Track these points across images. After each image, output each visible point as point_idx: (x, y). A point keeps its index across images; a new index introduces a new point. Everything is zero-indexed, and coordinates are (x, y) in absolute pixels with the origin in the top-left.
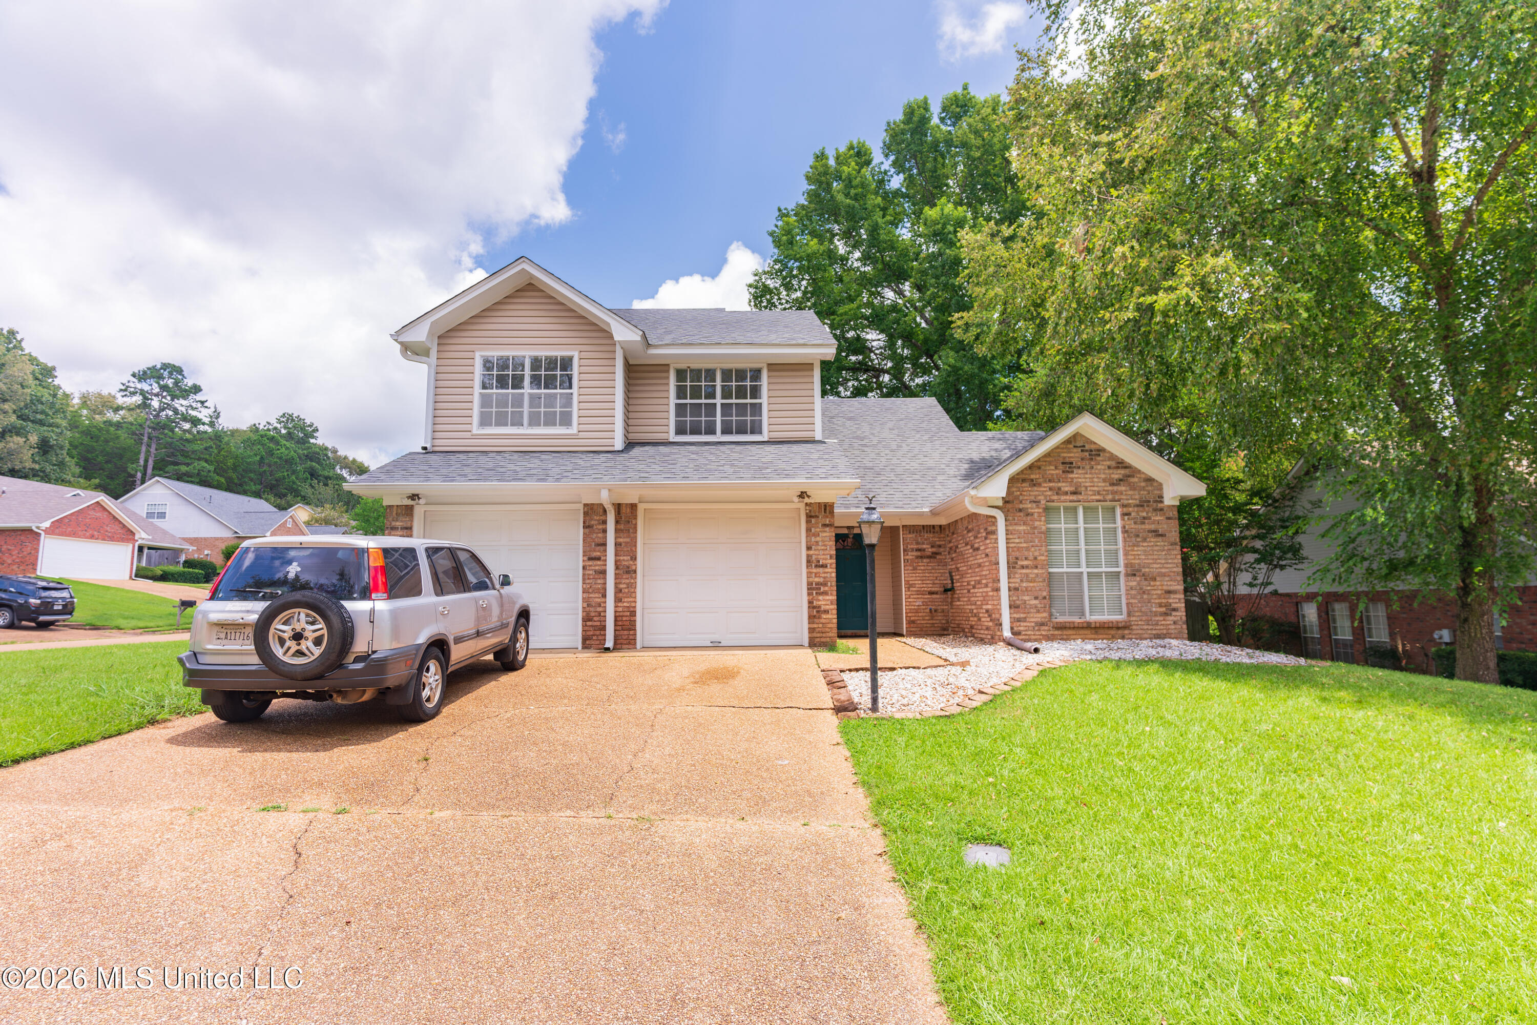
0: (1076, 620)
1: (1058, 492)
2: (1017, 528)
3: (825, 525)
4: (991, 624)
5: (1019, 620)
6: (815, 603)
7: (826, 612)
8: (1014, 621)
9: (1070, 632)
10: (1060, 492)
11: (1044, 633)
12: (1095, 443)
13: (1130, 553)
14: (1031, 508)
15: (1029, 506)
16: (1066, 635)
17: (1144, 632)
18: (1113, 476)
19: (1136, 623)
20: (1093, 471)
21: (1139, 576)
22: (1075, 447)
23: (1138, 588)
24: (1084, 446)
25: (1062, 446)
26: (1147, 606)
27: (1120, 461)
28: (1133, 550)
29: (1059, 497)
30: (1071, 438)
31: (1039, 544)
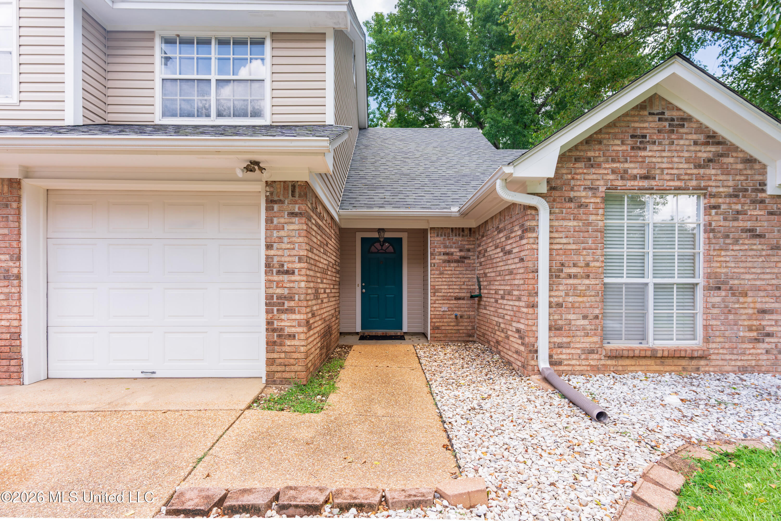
0: (635, 345)
1: (624, 175)
2: (565, 223)
3: (292, 214)
4: (522, 348)
5: (560, 346)
6: (276, 324)
7: (292, 336)
8: (554, 346)
9: (628, 362)
10: (626, 176)
11: (592, 363)
12: (679, 109)
13: (716, 259)
14: (586, 197)
15: (584, 194)
16: (622, 366)
17: (725, 363)
18: (700, 154)
19: (716, 351)
20: (673, 147)
21: (725, 290)
22: (650, 114)
23: (723, 306)
24: (663, 113)
25: (633, 113)
26: (732, 329)
27: (711, 134)
28: (719, 256)
29: (625, 182)
30: (645, 101)
31: (593, 246)
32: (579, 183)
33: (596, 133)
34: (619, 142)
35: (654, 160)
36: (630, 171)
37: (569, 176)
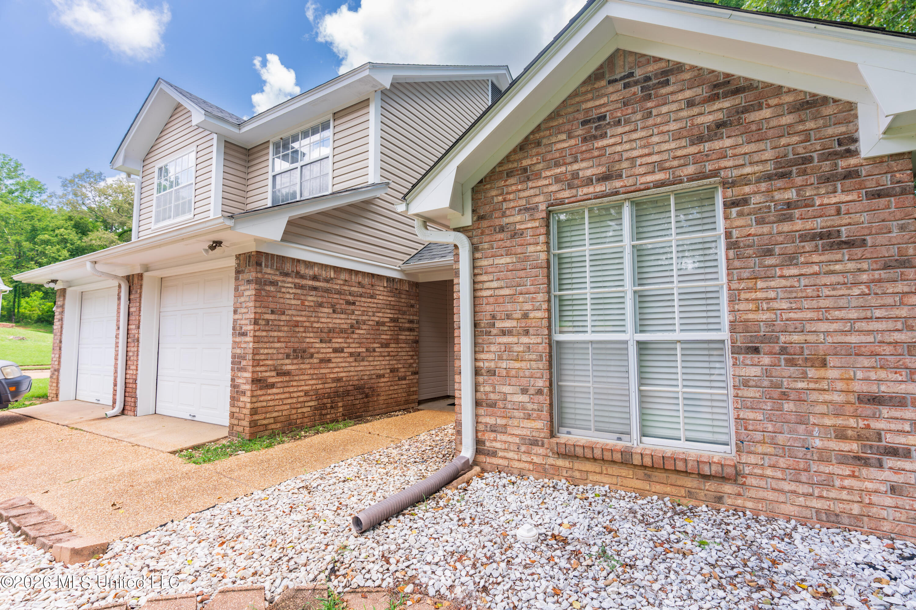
1: (573, 181)
3: (248, 282)
6: (236, 381)
7: (243, 393)
8: (485, 429)
10: (576, 182)
11: (536, 460)
12: (658, 60)
13: (743, 296)
14: (521, 222)
15: (518, 218)
16: (580, 471)
17: (782, 498)
18: (700, 120)
19: (758, 471)
20: (650, 122)
21: (771, 353)
22: (610, 82)
23: (766, 383)
24: (631, 75)
25: (583, 89)
26: (794, 431)
27: (721, 80)
28: (755, 289)
29: (574, 191)
30: (601, 67)
31: (532, 289)
32: (512, 204)
33: (533, 133)
34: (564, 136)
35: (618, 148)
36: (581, 174)
37: (500, 198)
